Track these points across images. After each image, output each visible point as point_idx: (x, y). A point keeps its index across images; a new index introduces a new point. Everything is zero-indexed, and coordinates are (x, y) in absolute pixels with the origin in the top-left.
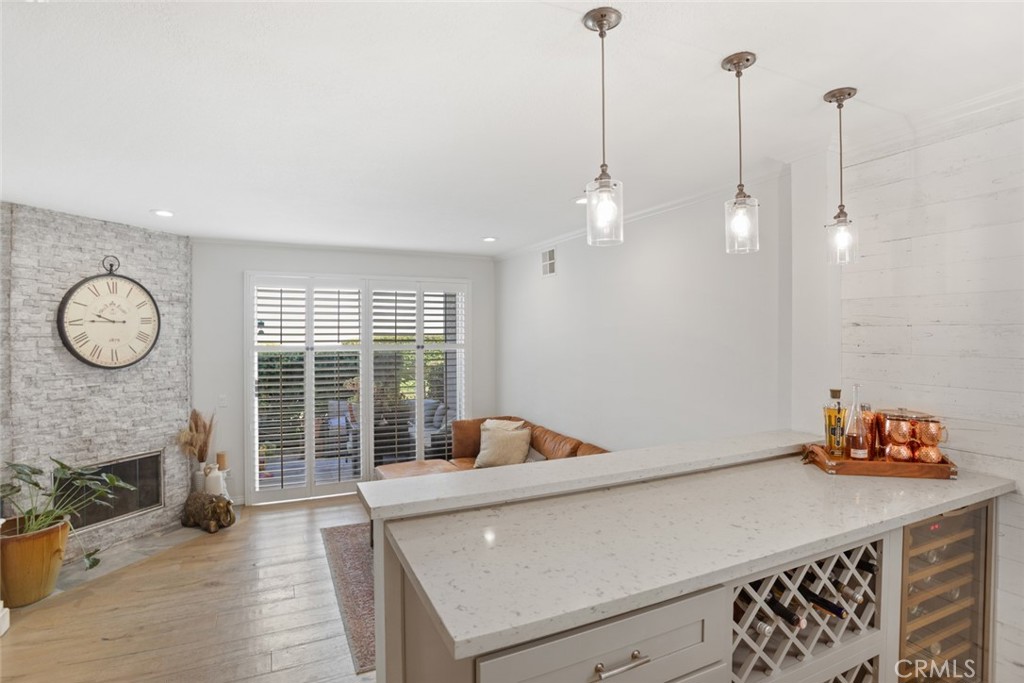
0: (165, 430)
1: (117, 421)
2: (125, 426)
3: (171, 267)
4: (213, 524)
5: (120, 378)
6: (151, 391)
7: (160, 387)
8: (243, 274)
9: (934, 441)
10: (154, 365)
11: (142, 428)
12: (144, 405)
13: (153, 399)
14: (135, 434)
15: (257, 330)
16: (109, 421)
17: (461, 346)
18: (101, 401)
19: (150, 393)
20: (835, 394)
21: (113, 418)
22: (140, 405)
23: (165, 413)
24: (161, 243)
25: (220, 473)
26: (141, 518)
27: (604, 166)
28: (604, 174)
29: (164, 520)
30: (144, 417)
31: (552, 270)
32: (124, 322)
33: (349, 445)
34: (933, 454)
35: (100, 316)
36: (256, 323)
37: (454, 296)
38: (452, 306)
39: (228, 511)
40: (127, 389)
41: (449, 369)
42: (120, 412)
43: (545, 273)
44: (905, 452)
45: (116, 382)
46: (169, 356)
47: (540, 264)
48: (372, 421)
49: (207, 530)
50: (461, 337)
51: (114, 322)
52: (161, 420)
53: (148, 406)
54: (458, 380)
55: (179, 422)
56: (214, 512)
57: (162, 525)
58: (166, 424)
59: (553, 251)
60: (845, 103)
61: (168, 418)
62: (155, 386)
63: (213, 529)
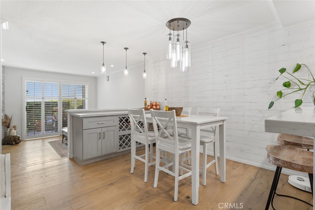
4: (14, 143)
8: (22, 77)
9: (158, 105)
15: (26, 93)
17: (86, 99)
20: (146, 99)
25: (15, 131)
27: (103, 63)
28: (103, 64)
31: (108, 81)
33: (54, 126)
34: (158, 107)
36: (26, 91)
37: (85, 86)
38: (84, 93)
39: (19, 139)
41: (83, 106)
43: (107, 81)
44: (155, 107)
47: (106, 79)
48: (62, 118)
50: (87, 96)
54: (86, 106)
59: (109, 76)
60: (146, 55)
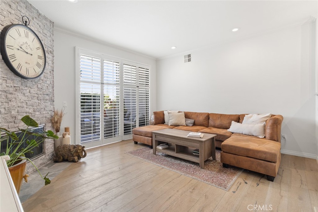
0: (46, 115)
1: (27, 108)
2: (30, 111)
3: (48, 34)
4: (76, 158)
5: (28, 85)
6: (41, 94)
7: (44, 93)
10: (42, 81)
11: (37, 113)
12: (38, 101)
13: (42, 98)
14: (34, 116)
16: (23, 107)
18: (20, 96)
19: (40, 95)
21: (25, 106)
22: (36, 101)
23: (46, 106)
24: (44, 21)
25: (69, 136)
26: (37, 160)
29: (45, 161)
30: (38, 107)
31: (190, 61)
32: (32, 55)
35: (21, 48)
40: (31, 91)
42: (28, 103)
45: (26, 86)
46: (47, 78)
49: (74, 161)
51: (27, 53)
52: (45, 109)
53: (39, 102)
55: (51, 112)
56: (77, 152)
57: (44, 164)
58: (47, 112)
59: (190, 55)
61: (47, 109)
62: (42, 92)
63: (76, 160)
